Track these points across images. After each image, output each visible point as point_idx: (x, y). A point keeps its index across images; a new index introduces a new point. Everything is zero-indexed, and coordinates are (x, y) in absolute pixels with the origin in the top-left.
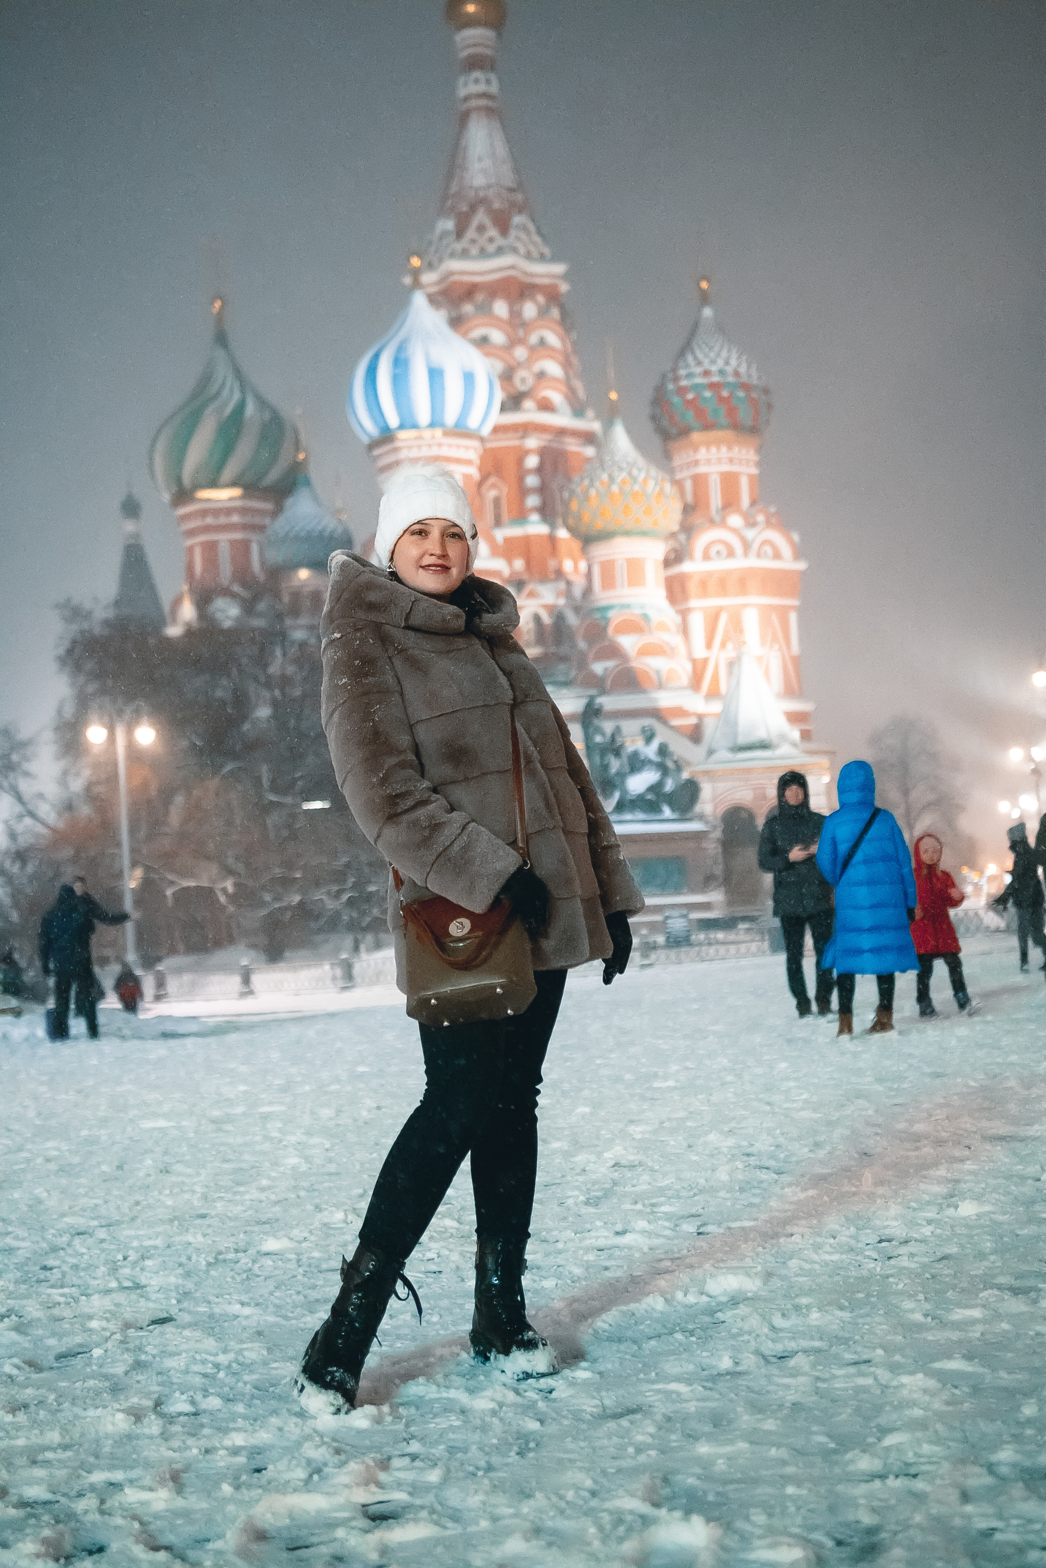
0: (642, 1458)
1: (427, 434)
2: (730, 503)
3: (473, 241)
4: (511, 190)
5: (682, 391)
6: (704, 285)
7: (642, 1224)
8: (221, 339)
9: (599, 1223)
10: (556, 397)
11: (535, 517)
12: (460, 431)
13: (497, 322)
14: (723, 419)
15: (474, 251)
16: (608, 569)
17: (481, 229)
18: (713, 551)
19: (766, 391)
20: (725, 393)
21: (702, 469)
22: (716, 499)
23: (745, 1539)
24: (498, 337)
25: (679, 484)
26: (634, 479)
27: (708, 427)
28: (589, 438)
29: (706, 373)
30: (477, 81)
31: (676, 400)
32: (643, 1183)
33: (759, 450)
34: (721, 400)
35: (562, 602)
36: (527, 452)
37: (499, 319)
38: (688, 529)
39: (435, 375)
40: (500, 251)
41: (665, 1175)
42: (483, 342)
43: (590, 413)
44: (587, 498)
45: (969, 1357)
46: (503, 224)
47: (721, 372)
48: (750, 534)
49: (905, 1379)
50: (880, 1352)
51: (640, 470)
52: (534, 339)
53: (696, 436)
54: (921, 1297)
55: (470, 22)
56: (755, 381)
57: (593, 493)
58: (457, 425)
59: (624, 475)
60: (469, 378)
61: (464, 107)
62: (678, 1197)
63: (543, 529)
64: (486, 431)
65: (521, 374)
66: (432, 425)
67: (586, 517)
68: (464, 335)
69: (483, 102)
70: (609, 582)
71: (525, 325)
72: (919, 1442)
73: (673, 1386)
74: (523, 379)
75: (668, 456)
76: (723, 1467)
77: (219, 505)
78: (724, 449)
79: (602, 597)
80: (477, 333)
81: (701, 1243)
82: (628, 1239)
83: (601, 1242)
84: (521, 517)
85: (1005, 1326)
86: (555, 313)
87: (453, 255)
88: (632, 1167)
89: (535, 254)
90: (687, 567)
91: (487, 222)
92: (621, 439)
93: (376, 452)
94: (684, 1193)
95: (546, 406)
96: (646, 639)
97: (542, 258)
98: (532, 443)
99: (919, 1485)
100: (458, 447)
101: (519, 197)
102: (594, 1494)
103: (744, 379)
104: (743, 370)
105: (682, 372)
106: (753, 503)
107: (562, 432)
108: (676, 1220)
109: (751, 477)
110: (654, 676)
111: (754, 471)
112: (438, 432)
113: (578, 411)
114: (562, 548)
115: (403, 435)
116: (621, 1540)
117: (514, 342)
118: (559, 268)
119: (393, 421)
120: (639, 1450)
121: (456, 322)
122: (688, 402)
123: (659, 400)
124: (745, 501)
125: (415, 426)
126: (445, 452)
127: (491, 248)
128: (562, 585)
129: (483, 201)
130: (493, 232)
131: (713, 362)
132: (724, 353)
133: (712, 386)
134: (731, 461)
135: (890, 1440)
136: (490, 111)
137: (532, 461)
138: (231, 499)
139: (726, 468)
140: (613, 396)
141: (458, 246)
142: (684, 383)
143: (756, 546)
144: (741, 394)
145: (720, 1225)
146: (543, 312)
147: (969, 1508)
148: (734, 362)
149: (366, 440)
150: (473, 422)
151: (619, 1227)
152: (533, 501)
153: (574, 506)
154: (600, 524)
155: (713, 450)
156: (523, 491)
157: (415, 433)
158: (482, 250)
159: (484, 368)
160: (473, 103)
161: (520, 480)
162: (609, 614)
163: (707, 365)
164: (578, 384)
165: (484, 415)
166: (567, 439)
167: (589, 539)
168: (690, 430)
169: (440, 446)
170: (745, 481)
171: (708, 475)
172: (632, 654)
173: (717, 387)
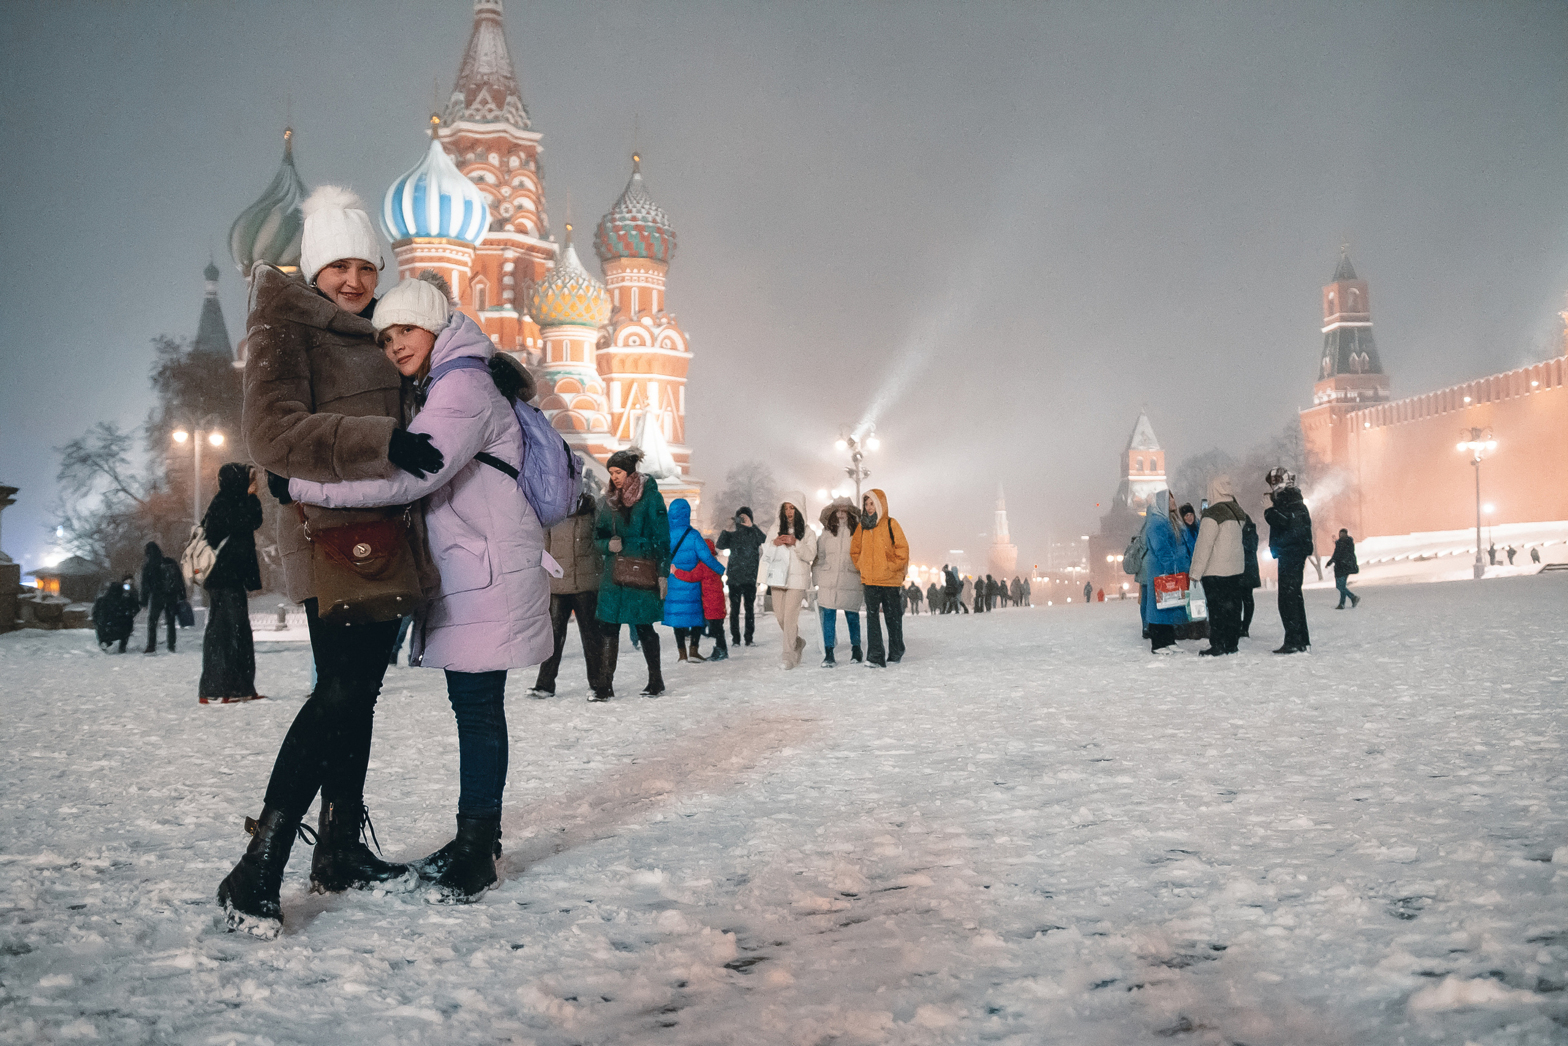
0: (622, 853)
1: (437, 240)
2: (644, 310)
3: (478, 110)
4: (508, 78)
5: (616, 229)
6: (636, 158)
7: (599, 758)
8: (289, 159)
9: (572, 758)
10: (529, 225)
11: (508, 306)
12: (459, 241)
13: (491, 168)
14: (643, 251)
15: (478, 117)
16: (558, 346)
17: (484, 102)
18: (631, 343)
19: (673, 235)
20: (645, 234)
21: (626, 284)
22: (635, 306)
23: (682, 879)
24: (490, 178)
25: (610, 292)
26: (580, 286)
27: (633, 256)
28: (550, 255)
29: (634, 219)
30: (487, 1)
31: (612, 234)
32: (595, 738)
33: (666, 274)
34: (643, 237)
36: (506, 260)
37: (493, 166)
38: (614, 324)
39: (444, 200)
40: (496, 119)
41: (608, 735)
42: (480, 180)
43: (552, 238)
44: (546, 296)
45: (790, 813)
46: (499, 101)
47: (644, 219)
48: (656, 331)
49: (757, 820)
50: (743, 812)
51: (584, 280)
52: (516, 182)
53: (624, 260)
54: (763, 790)
56: (666, 227)
57: (550, 293)
58: (457, 237)
59: (573, 282)
60: (468, 204)
61: (477, 17)
62: (618, 746)
63: (515, 315)
64: (478, 243)
65: (505, 205)
66: (440, 235)
67: (545, 309)
68: (466, 174)
69: (492, 15)
70: (558, 357)
71: (510, 172)
72: (766, 843)
73: (632, 826)
74: (507, 209)
75: (604, 272)
76: (666, 855)
78: (643, 271)
79: (552, 365)
80: (475, 174)
81: (635, 767)
82: (592, 765)
83: (576, 767)
84: (499, 306)
85: (808, 801)
86: (532, 166)
87: (462, 118)
88: (587, 731)
89: (521, 124)
90: (612, 350)
91: (489, 99)
92: (572, 258)
93: (400, 249)
94: (621, 745)
95: (522, 230)
96: (581, 397)
97: (526, 128)
98: (510, 254)
99: (767, 859)
100: (458, 252)
101: (512, 84)
102: (599, 866)
103: (659, 225)
104: (658, 219)
105: (618, 217)
106: (660, 310)
107: (532, 249)
108: (619, 757)
109: (659, 291)
110: (585, 424)
111: (662, 288)
112: (444, 240)
113: (544, 236)
114: (527, 331)
115: (418, 240)
116: (618, 881)
117: (501, 184)
118: (537, 136)
119: (412, 230)
120: (620, 850)
121: (461, 165)
122: (620, 237)
123: (601, 233)
124: (655, 309)
125: (428, 235)
126: (447, 254)
127: (490, 116)
128: (525, 355)
129: (487, 83)
130: (493, 106)
131: (639, 212)
132: (647, 207)
133: (637, 227)
134: (647, 280)
135: (750, 843)
136: (496, 23)
137: (509, 267)
139: (643, 284)
140: (569, 228)
141: (467, 113)
142: (618, 223)
143: (660, 339)
144: (657, 235)
145: (645, 759)
146: (524, 165)
147: (791, 865)
148: (653, 213)
149: (392, 241)
150: (469, 236)
151: (585, 760)
152: (507, 295)
153: (537, 300)
154: (554, 315)
155: (635, 271)
156: (502, 288)
157: (427, 239)
158: (484, 117)
159: (480, 199)
160: (484, 15)
161: (500, 280)
162: (556, 377)
163: (634, 213)
164: (544, 216)
165: (478, 230)
166: (534, 254)
167: (545, 325)
168: (620, 256)
169: (444, 250)
170: (655, 295)
171: (630, 288)
172: (570, 407)
173: (641, 229)
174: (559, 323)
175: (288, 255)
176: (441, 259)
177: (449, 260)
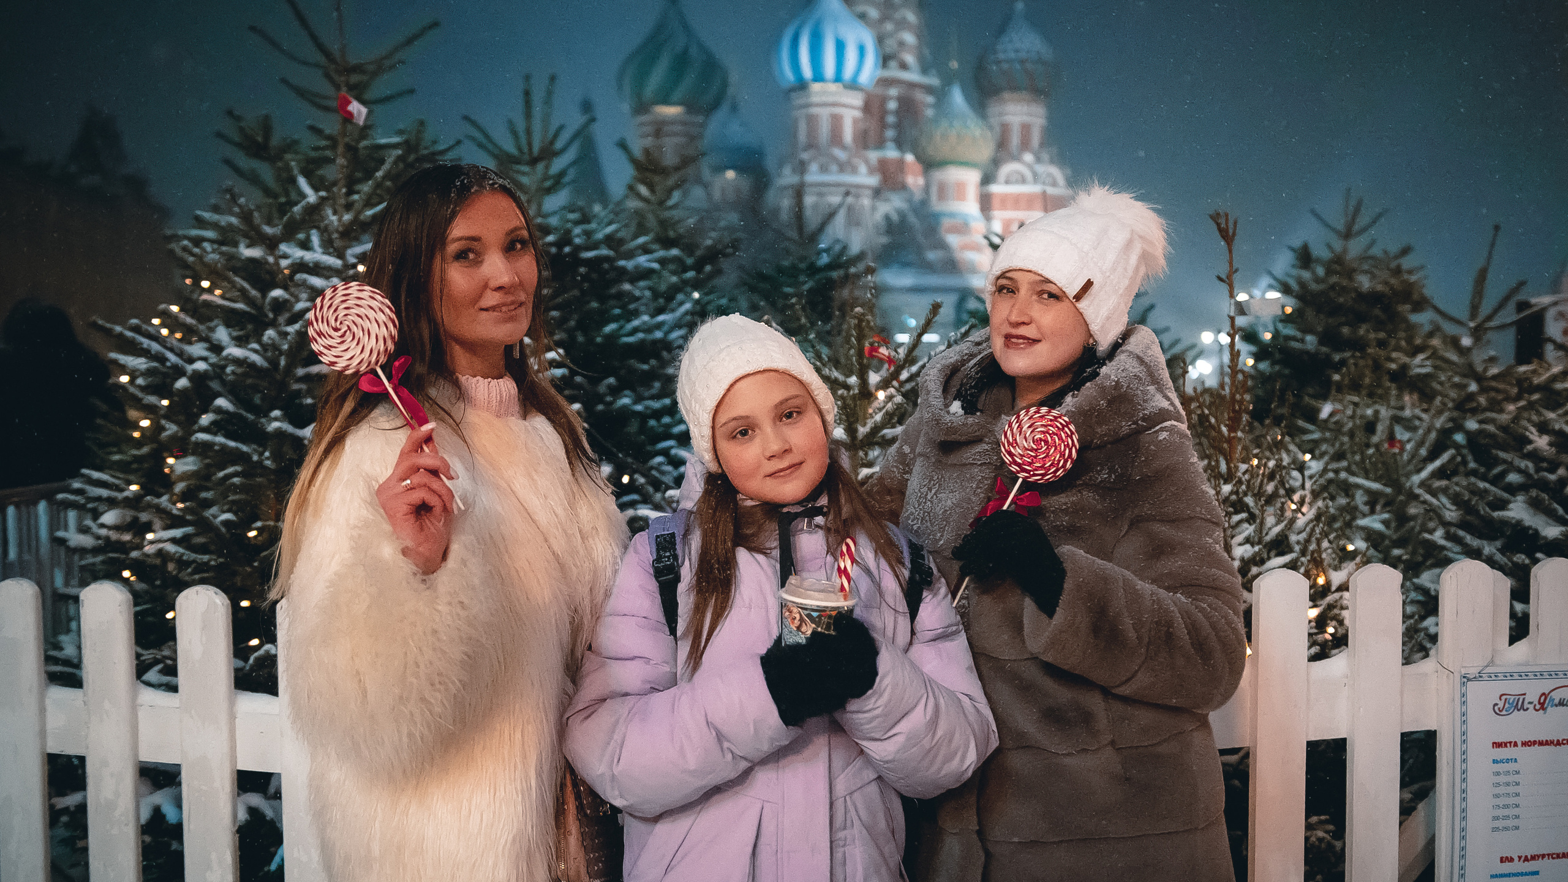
1: (831, 86)
2: (1025, 145)
5: (998, 62)
10: (910, 59)
11: (890, 145)
12: (853, 86)
14: (1025, 84)
16: (942, 188)
18: (1011, 179)
19: (1057, 67)
20: (1029, 66)
21: (1008, 119)
24: (874, 13)
25: (991, 129)
26: (966, 127)
27: (1014, 90)
28: (929, 90)
29: (1017, 51)
31: (993, 67)
33: (1047, 108)
34: (1027, 70)
35: (906, 206)
36: (890, 99)
38: (996, 162)
39: (840, 47)
42: (862, 17)
43: (934, 73)
44: (933, 135)
47: (1028, 51)
48: (1037, 168)
51: (969, 119)
52: (898, 15)
53: (1006, 95)
56: (1050, 60)
57: (937, 133)
58: (851, 80)
59: (958, 121)
60: (861, 48)
63: (895, 154)
64: (870, 84)
65: (889, 41)
66: (836, 80)
67: (931, 149)
70: (942, 196)
71: (893, 6)
74: (891, 44)
75: (984, 108)
77: (668, 118)
78: (1024, 106)
79: (936, 206)
80: (861, 9)
84: (880, 144)
90: (994, 188)
92: (957, 97)
93: (793, 95)
95: (904, 66)
96: (965, 239)
98: (893, 92)
100: (851, 96)
103: (1043, 57)
104: (1042, 50)
105: (999, 48)
106: (1041, 145)
107: (912, 85)
109: (1041, 126)
110: (970, 265)
111: (1043, 122)
112: (839, 86)
113: (925, 70)
115: (816, 87)
117: (884, 19)
119: (807, 72)
122: (1002, 70)
123: (980, 66)
124: (1036, 144)
125: (823, 80)
126: (843, 100)
128: (907, 195)
131: (1022, 43)
132: (1030, 37)
134: (1028, 115)
137: (892, 105)
138: (677, 114)
139: (1026, 119)
140: (954, 65)
142: (1000, 56)
143: (1041, 177)
144: (1039, 67)
148: (1036, 45)
149: (786, 86)
150: (862, 80)
152: (890, 133)
153: (922, 139)
154: (939, 155)
155: (1017, 105)
156: (883, 125)
157: (822, 85)
159: (869, 39)
161: (882, 119)
162: (941, 218)
163: (1017, 45)
164: (927, 50)
165: (869, 72)
166: (917, 90)
167: (929, 165)
168: (1001, 90)
169: (839, 95)
170: (1036, 129)
171: (1011, 124)
172: (956, 247)
173: (1022, 62)
174: (942, 164)
175: (677, 95)
176: (834, 105)
177: (843, 106)
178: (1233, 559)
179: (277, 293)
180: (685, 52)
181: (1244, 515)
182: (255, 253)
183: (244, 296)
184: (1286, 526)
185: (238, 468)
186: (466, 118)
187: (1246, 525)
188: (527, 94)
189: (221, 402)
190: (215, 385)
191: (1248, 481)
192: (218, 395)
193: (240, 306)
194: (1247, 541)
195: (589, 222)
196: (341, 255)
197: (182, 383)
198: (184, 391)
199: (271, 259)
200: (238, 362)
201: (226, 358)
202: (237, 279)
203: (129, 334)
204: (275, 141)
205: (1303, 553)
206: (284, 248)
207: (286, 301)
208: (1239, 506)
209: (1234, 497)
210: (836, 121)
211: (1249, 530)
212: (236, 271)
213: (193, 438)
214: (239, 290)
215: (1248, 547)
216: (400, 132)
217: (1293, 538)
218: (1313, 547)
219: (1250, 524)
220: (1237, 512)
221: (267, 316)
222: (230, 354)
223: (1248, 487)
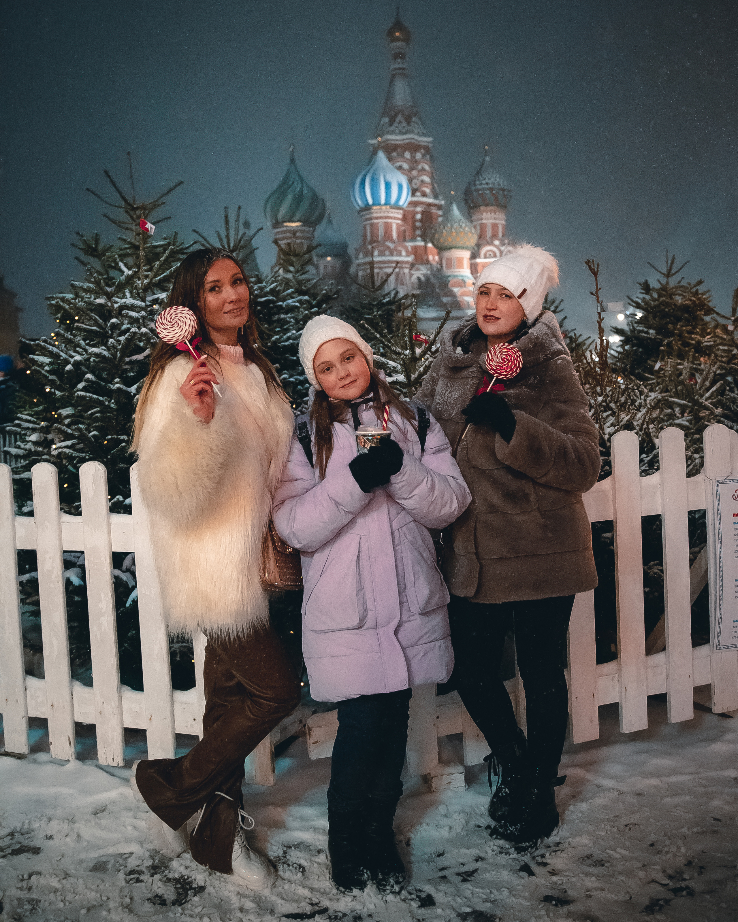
1: (384, 208)
2: (494, 236)
3: (397, 127)
4: (412, 107)
5: (477, 190)
6: (487, 148)
8: (293, 161)
10: (427, 190)
11: (419, 239)
12: (396, 207)
13: (406, 160)
14: (493, 201)
15: (397, 131)
16: (449, 261)
17: (400, 122)
18: (488, 255)
19: (510, 191)
20: (494, 192)
21: (484, 221)
22: (489, 234)
24: (406, 166)
25: (475, 227)
26: (461, 227)
27: (487, 205)
28: (439, 207)
29: (487, 184)
30: (399, 63)
31: (475, 193)
33: (506, 215)
34: (493, 194)
35: (429, 272)
36: (417, 213)
37: (407, 159)
38: (479, 246)
39: (388, 185)
40: (407, 132)
42: (400, 168)
43: (440, 197)
44: (442, 233)
46: (408, 121)
47: (493, 184)
48: (502, 248)
51: (463, 223)
52: (420, 167)
53: (482, 208)
55: (397, 39)
56: (505, 187)
57: (444, 231)
58: (395, 204)
59: (457, 224)
60: (399, 185)
61: (393, 73)
63: (421, 244)
64: (405, 205)
65: (415, 181)
66: (386, 204)
67: (442, 240)
68: (393, 164)
69: (401, 71)
70: (449, 266)
71: (416, 162)
74: (416, 183)
75: (471, 216)
77: (292, 229)
78: (493, 214)
79: (446, 272)
80: (398, 164)
84: (414, 239)
86: (428, 157)
87: (389, 133)
89: (421, 134)
90: (478, 260)
91: (403, 120)
92: (455, 210)
93: (363, 213)
96: (463, 289)
97: (424, 135)
98: (419, 209)
100: (395, 212)
101: (414, 111)
103: (502, 186)
104: (501, 183)
105: (477, 183)
106: (503, 236)
107: (430, 205)
109: (503, 225)
110: (466, 304)
111: (504, 222)
112: (388, 207)
113: (436, 197)
114: (429, 252)
115: (375, 208)
117: (412, 169)
118: (430, 139)
119: (370, 202)
121: (390, 159)
122: (480, 194)
123: (468, 192)
124: (500, 235)
125: (379, 204)
126: (391, 215)
127: (404, 131)
128: (429, 266)
129: (400, 111)
130: (404, 124)
131: (490, 179)
132: (494, 176)
133: (489, 189)
134: (495, 219)
136: (404, 75)
137: (419, 217)
138: (297, 226)
139: (493, 221)
140: (452, 193)
141: (392, 129)
142: (478, 187)
143: (504, 253)
144: (501, 192)
146: (424, 156)
148: (498, 179)
149: (358, 208)
150: (401, 203)
152: (418, 232)
153: (437, 236)
154: (446, 244)
155: (489, 213)
156: (415, 228)
157: (378, 207)
158: (400, 131)
159: (404, 180)
160: (398, 72)
161: (414, 224)
162: (449, 279)
163: (487, 180)
164: (436, 185)
165: (405, 199)
166: (432, 208)
167: (441, 249)
168: (480, 206)
169: (388, 212)
170: (500, 227)
171: (486, 224)
172: (458, 294)
173: (491, 189)
174: (449, 248)
175: (297, 216)
176: (387, 217)
177: (391, 218)
178: (604, 434)
179: (114, 320)
180: (301, 191)
181: (610, 412)
182: (101, 301)
183: (97, 324)
184: (631, 417)
185: (98, 409)
186: (194, 231)
187: (611, 417)
188: (226, 217)
189: (89, 376)
190: (84, 369)
191: (611, 395)
192: (86, 373)
193: (95, 328)
194: (612, 425)
195: (262, 283)
196: (143, 300)
197: (69, 367)
198: (70, 371)
199: (109, 304)
200: (96, 355)
201: (91, 354)
202: (93, 315)
203: (42, 344)
204: (100, 247)
205: (641, 430)
206: (115, 299)
207: (118, 324)
208: (607, 408)
209: (604, 404)
210: (388, 227)
211: (612, 419)
212: (92, 311)
213: (76, 394)
214: (94, 320)
215: (612, 428)
216: (165, 239)
217: (635, 423)
218: (645, 426)
219: (613, 417)
220: (606, 411)
221: (108, 333)
222: (93, 351)
223: (611, 398)
